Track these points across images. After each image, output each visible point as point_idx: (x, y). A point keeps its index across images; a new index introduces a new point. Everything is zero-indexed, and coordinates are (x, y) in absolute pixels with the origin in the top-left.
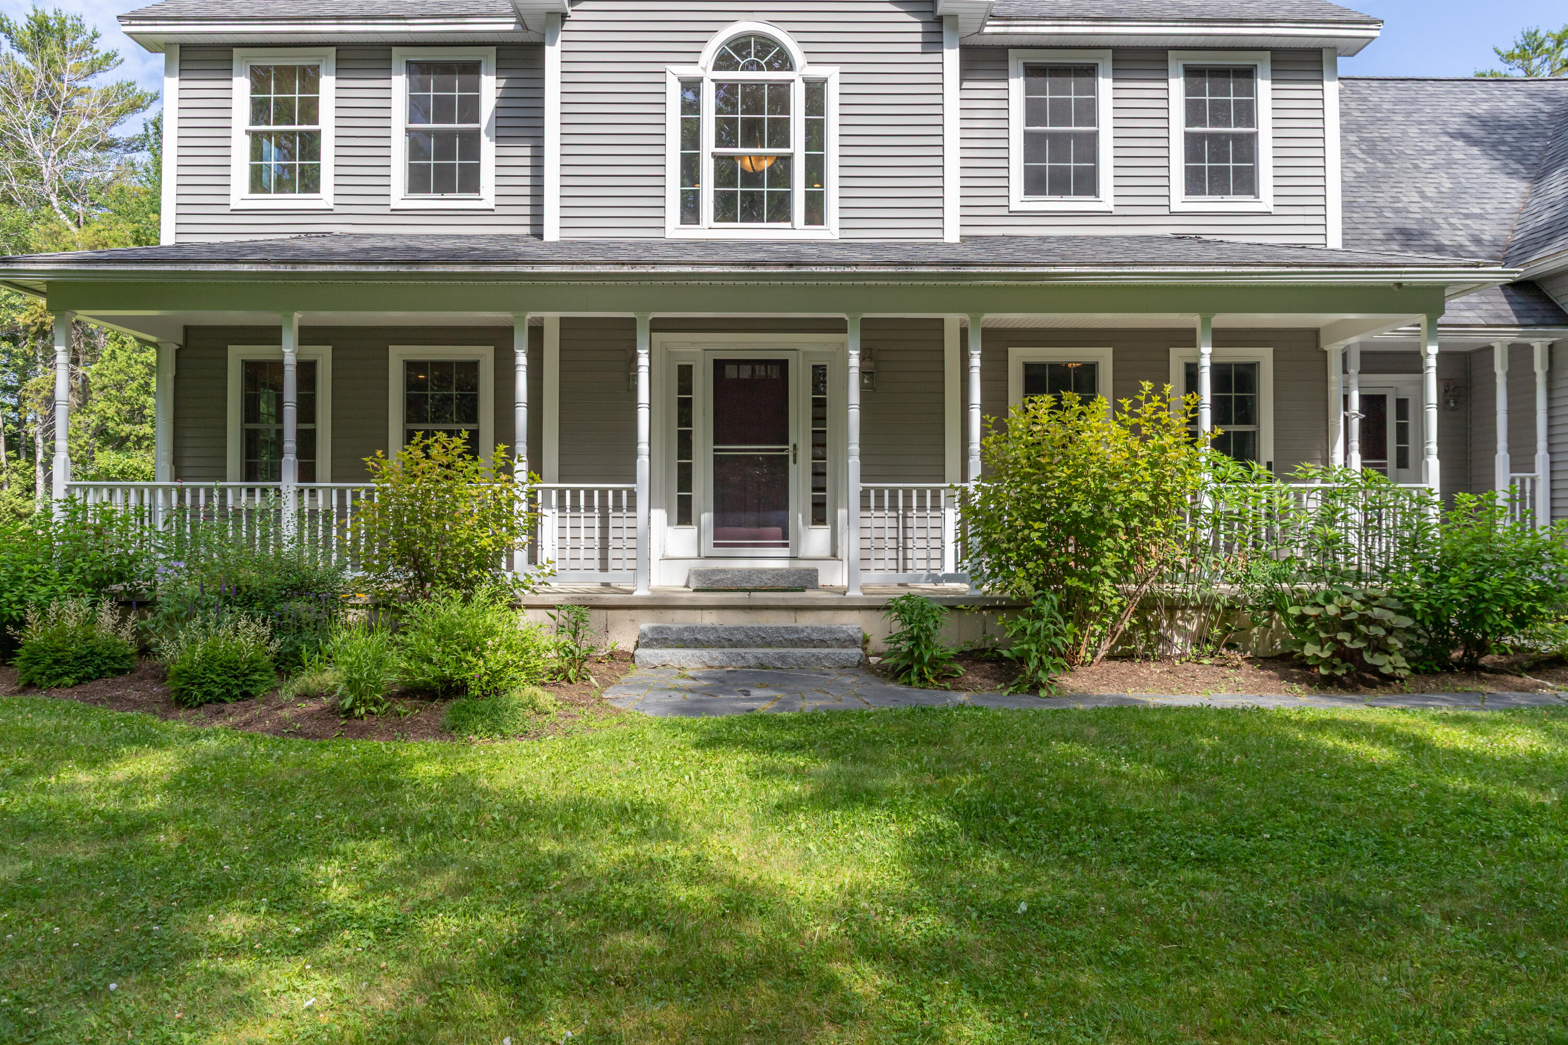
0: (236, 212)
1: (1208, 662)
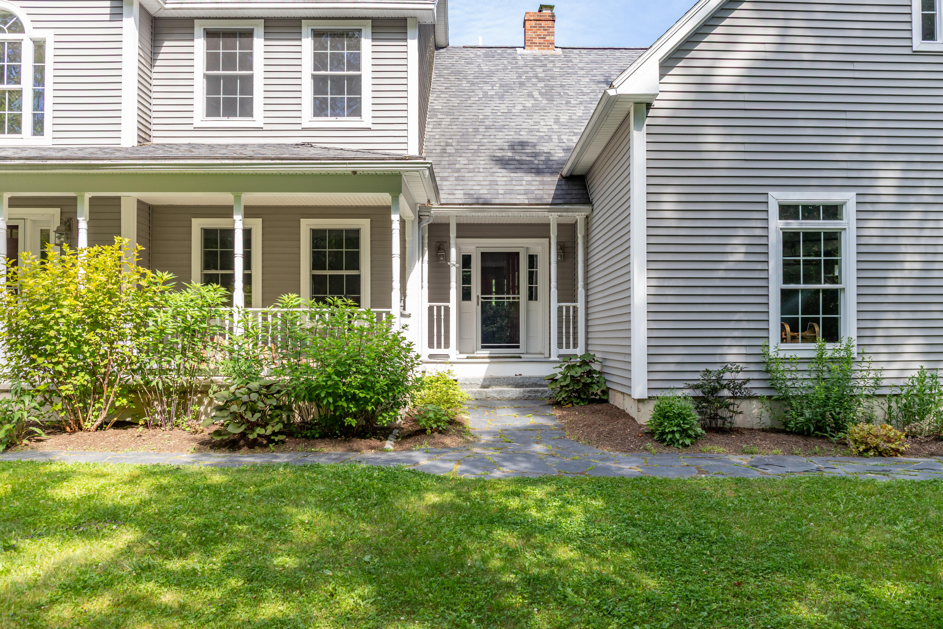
1: (188, 429)
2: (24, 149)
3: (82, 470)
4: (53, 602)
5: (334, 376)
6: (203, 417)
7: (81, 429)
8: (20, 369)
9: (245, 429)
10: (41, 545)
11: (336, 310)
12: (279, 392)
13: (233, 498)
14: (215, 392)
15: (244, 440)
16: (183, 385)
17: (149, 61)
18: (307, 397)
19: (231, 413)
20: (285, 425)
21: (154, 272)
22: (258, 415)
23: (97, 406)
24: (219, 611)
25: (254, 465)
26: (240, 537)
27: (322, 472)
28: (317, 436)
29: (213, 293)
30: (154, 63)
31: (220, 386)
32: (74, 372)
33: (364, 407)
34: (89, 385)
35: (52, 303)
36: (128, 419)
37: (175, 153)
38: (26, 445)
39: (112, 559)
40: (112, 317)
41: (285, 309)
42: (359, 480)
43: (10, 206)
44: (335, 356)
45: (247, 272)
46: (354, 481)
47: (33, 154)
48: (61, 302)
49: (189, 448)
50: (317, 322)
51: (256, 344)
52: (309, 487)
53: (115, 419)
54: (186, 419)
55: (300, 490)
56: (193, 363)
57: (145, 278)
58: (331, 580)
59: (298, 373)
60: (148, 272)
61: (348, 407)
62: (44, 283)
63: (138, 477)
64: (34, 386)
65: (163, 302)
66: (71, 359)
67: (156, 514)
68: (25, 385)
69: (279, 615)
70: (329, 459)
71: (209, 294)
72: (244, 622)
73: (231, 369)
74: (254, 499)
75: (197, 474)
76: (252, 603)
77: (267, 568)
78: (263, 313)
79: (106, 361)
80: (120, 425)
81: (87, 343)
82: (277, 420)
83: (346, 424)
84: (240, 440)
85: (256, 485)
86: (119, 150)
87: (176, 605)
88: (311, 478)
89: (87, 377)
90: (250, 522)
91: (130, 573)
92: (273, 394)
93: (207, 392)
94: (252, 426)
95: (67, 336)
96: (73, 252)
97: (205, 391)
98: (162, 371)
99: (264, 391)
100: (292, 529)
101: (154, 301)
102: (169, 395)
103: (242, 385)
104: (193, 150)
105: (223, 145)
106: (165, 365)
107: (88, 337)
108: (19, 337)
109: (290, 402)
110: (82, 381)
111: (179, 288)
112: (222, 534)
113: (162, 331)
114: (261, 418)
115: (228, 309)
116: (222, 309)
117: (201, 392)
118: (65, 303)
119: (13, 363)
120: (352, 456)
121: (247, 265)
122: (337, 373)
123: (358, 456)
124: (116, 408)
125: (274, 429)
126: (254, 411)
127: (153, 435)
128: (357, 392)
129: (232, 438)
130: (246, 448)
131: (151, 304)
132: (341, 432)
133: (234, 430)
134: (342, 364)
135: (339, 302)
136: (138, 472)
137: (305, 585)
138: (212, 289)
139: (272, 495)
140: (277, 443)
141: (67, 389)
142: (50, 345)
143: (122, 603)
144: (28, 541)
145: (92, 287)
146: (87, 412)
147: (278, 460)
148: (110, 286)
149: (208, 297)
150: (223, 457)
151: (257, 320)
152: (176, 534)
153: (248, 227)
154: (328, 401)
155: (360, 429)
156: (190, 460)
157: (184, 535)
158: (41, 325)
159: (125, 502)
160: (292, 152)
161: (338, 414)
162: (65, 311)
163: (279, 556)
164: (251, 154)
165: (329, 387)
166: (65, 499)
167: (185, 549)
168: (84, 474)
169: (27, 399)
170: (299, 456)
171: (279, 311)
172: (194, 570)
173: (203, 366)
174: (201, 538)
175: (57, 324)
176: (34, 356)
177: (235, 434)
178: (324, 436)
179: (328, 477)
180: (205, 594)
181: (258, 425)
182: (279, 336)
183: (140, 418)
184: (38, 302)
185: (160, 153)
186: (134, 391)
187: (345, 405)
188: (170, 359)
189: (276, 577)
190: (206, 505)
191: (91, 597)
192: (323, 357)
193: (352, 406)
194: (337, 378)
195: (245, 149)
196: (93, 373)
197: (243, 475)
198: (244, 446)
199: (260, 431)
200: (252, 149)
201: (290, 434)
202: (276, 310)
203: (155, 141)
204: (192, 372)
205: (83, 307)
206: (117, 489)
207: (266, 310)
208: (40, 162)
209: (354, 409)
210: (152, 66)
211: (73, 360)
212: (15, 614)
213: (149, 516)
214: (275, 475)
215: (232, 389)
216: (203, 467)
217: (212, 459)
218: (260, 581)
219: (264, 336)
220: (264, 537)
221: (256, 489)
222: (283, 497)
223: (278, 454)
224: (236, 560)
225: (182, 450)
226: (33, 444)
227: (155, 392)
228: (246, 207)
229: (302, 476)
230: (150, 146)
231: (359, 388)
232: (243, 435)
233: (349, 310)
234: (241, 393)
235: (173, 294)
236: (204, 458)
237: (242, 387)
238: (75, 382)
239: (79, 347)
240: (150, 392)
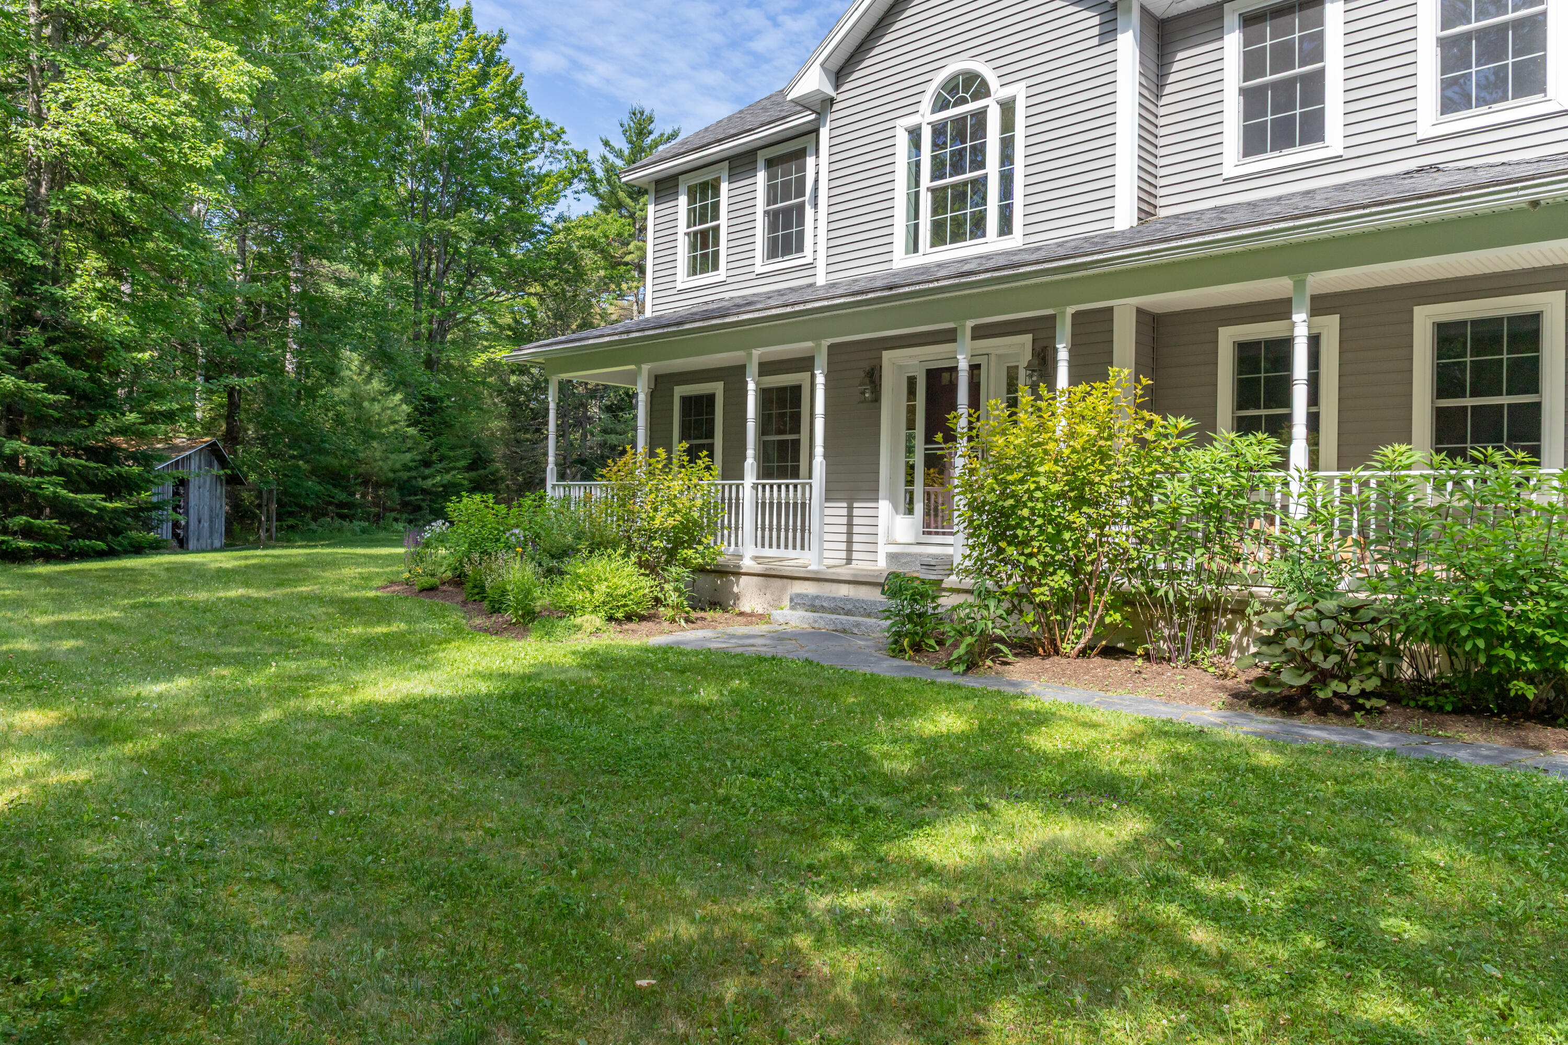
0: (681, 292)
1: (1212, 670)
2: (988, 257)
3: (1063, 713)
4: (1039, 897)
5: (1488, 599)
6: (1235, 653)
7: (1057, 652)
8: (983, 562)
9: (1311, 681)
10: (1019, 812)
11: (1489, 472)
12: (1374, 620)
13: (1296, 794)
14: (1257, 613)
15: (1309, 700)
16: (1205, 597)
17: (1154, 89)
18: (1430, 635)
19: (1286, 651)
20: (1384, 681)
21: (1165, 418)
22: (1334, 659)
23: (1080, 620)
24: (1285, 983)
25: (1331, 745)
26: (1315, 866)
27: (1464, 778)
28: (1449, 708)
29: (1257, 449)
30: (1162, 91)
31: (1266, 604)
32: (1051, 570)
33: (1556, 664)
34: (1070, 589)
35: (1025, 470)
36: (1121, 645)
37: (1196, 226)
38: (990, 667)
39: (1114, 853)
40: (1103, 489)
41: (1388, 473)
42: (1549, 805)
43: (974, 338)
44: (1489, 560)
45: (1314, 409)
46: (1536, 805)
47: (1002, 261)
48: (1036, 468)
49: (1214, 701)
50: (1451, 495)
51: (1331, 534)
52: (1441, 801)
53: (1104, 643)
54: (1209, 653)
55: (1422, 804)
56: (1222, 562)
57: (1151, 427)
58: (1499, 987)
59: (1414, 589)
60: (1157, 418)
61: (1518, 660)
62: (1016, 442)
63: (1142, 735)
64: (1000, 587)
65: (1177, 465)
66: (1047, 549)
67: (1173, 798)
68: (990, 584)
69: (1396, 1022)
70: (1476, 755)
71: (1250, 449)
72: (1331, 1014)
73: (1286, 575)
74: (1334, 804)
75: (1233, 744)
76: (1344, 985)
77: (1368, 930)
78: (1342, 480)
79: (1094, 555)
80: (1110, 652)
81: (1069, 527)
82: (1369, 670)
83: (1512, 693)
84: (1300, 699)
85: (1336, 780)
86: (1113, 236)
87: (1214, 951)
88: (1442, 785)
89: (1068, 578)
90: (1330, 842)
91: (1142, 882)
92: (1362, 624)
93: (1243, 612)
94: (1324, 677)
95: (1044, 516)
96: (1051, 395)
97: (1239, 609)
98: (1173, 575)
99: (1347, 617)
100: (1412, 872)
101: (1163, 464)
102: (1183, 611)
103: (1305, 604)
104: (1225, 216)
105: (1272, 199)
106: (1177, 565)
107: (1071, 518)
108: (985, 517)
109: (1392, 640)
110: (1061, 582)
111: (1203, 439)
112: (1283, 853)
113: (1175, 510)
114: (1339, 665)
115: (1282, 473)
116: (1271, 474)
117: (1233, 612)
118: (1041, 469)
119: (975, 554)
120: (1527, 757)
121: (1314, 399)
122: (1495, 592)
123: (1540, 759)
124: (1105, 626)
125: (1363, 686)
126: (1327, 652)
127: (1158, 674)
128: (1540, 632)
129: (1286, 693)
130: (1311, 712)
131: (1159, 468)
132: (1498, 706)
133: (1292, 679)
134: (1507, 576)
135: (1498, 457)
136: (1140, 728)
137: (1445, 981)
138: (1254, 441)
139: (1367, 803)
140: (1369, 712)
141: (1042, 594)
142: (1022, 528)
143: (1132, 925)
144: (1003, 802)
145: (1078, 444)
146: (1066, 628)
147: (1373, 743)
148: (1102, 443)
149: (1248, 455)
150: (1271, 723)
151: (1332, 493)
152: (1208, 837)
153: (1315, 331)
154: (1475, 645)
155: (1543, 707)
156: (1218, 721)
157: (1221, 841)
158: (1011, 502)
159: (1127, 770)
160: (1401, 189)
161: (1495, 671)
162: (1043, 482)
163: (1389, 914)
164: (1324, 204)
165: (1478, 619)
166: (1045, 752)
167: (1222, 864)
168: (1067, 719)
169: (992, 604)
170: (1414, 740)
171: (1373, 476)
172: (1239, 901)
173: (1237, 568)
174: (1249, 853)
175: (1031, 499)
176: (1003, 544)
177: (1292, 687)
178: (1461, 711)
179: (1478, 790)
180: (1261, 947)
181: (1334, 677)
182: (1373, 521)
183: (1137, 645)
184: (1009, 469)
185: (1173, 230)
186: (1131, 604)
187: (1512, 655)
188: (1185, 555)
189: (1386, 951)
190: (1253, 800)
191: (1088, 904)
192: (1465, 561)
193: (1527, 659)
194: (1495, 603)
195: (1313, 198)
196: (1075, 573)
197: (1312, 758)
198: (1307, 709)
199: (1337, 686)
200: (1325, 196)
201: (1394, 700)
202: (1367, 473)
203: (1162, 213)
204: (1221, 578)
205: (1065, 474)
206: (1113, 749)
207: (1348, 474)
208: (1011, 272)
209: (1531, 666)
210: (1158, 97)
211: (1051, 552)
212: (994, 901)
213: (1163, 798)
214: (1369, 766)
215: (1289, 610)
216: (1242, 735)
217: (1254, 723)
218: (1355, 951)
219: (1346, 520)
220: (1359, 874)
221: (1338, 788)
222: (1389, 810)
223: (1370, 732)
224: (1312, 903)
225: (1203, 702)
226: (998, 667)
227: (1162, 607)
228: (1314, 298)
229: (1424, 778)
230: (1156, 222)
231: (1543, 626)
232: (1306, 690)
233: (1518, 471)
234: (1305, 618)
235: (1193, 451)
236: (1240, 720)
237: (1307, 608)
238: (1052, 584)
239: (1059, 533)
240: (1155, 606)
